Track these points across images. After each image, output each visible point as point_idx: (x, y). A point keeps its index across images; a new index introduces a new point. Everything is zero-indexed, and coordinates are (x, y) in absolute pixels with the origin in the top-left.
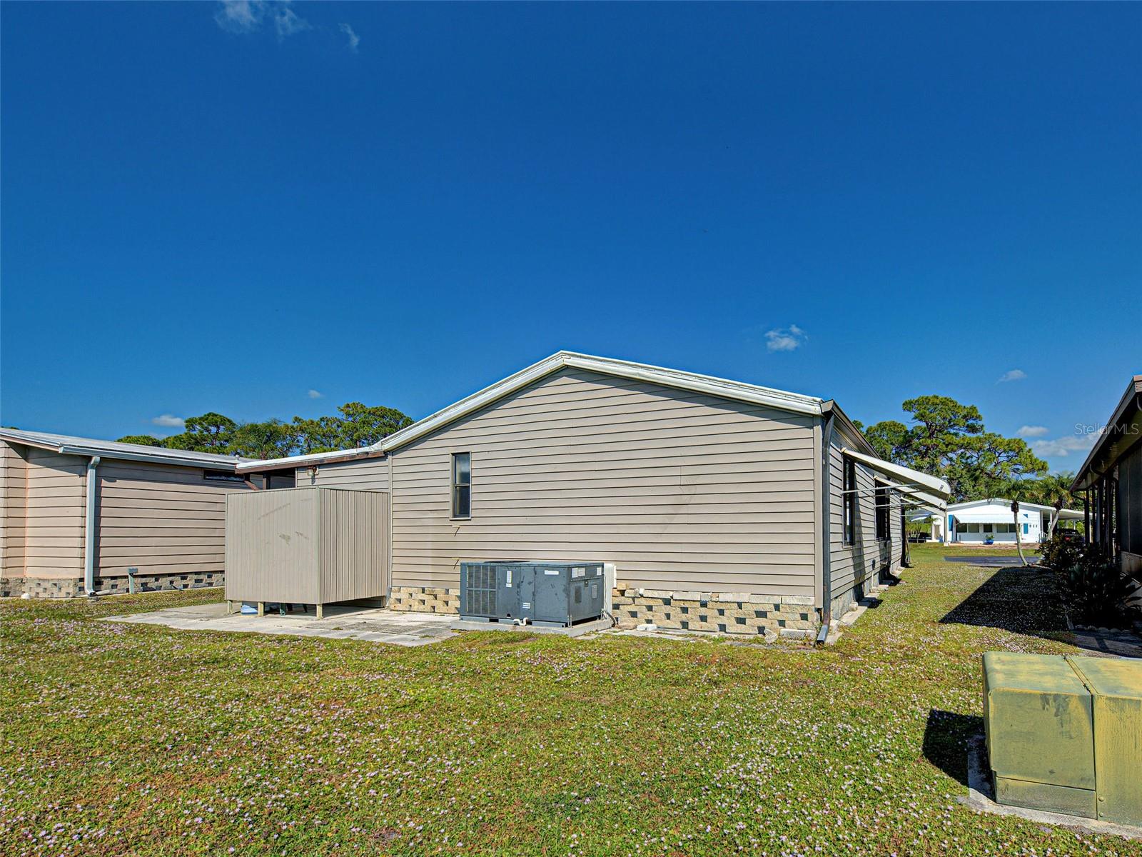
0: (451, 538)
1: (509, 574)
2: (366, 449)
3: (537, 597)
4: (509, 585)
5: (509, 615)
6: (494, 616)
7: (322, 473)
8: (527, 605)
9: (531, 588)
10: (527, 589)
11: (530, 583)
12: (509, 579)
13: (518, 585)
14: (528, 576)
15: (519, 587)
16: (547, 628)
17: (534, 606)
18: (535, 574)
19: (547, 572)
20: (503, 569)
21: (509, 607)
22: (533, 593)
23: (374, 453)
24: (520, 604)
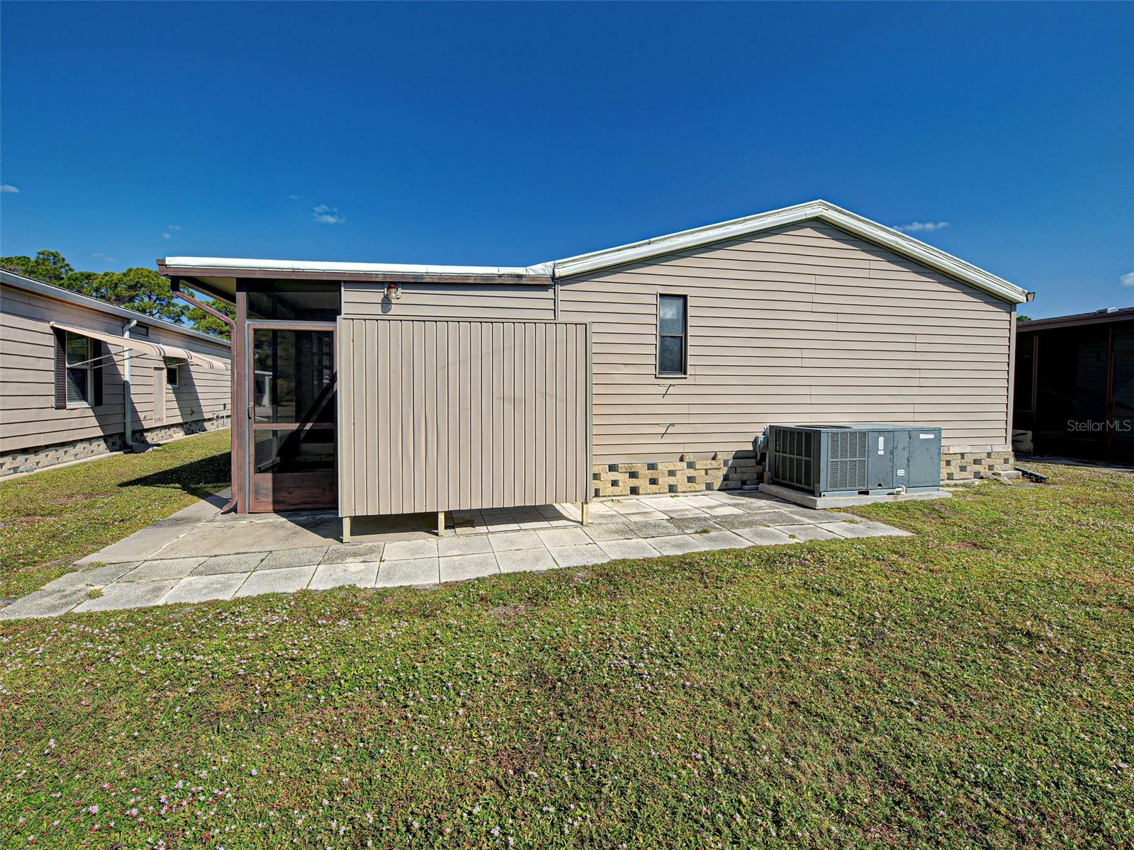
0: (660, 400)
1: (881, 440)
2: (520, 270)
3: (910, 463)
4: (881, 453)
5: (880, 485)
6: (864, 489)
7: (399, 295)
8: (901, 472)
9: (906, 454)
10: (901, 455)
11: (904, 449)
12: (881, 446)
13: (891, 451)
14: (903, 441)
15: (892, 453)
16: (930, 493)
17: (908, 472)
18: (910, 438)
19: (922, 436)
20: (875, 435)
21: (881, 477)
22: (908, 459)
23: (534, 278)
24: (893, 471)
